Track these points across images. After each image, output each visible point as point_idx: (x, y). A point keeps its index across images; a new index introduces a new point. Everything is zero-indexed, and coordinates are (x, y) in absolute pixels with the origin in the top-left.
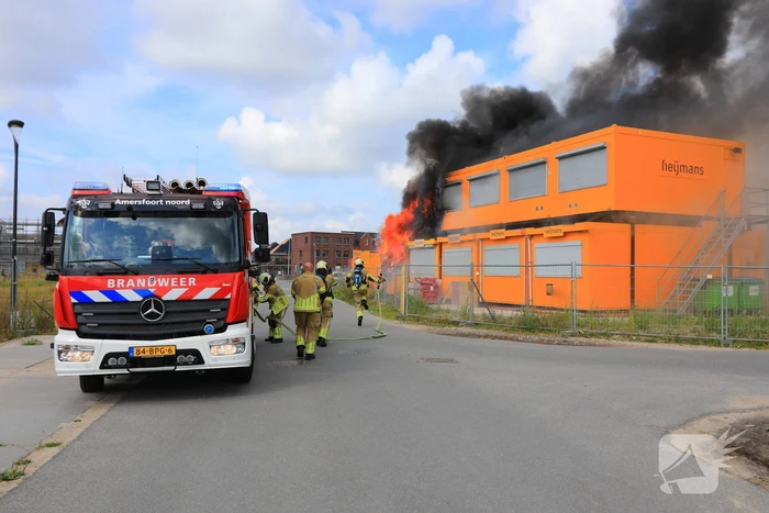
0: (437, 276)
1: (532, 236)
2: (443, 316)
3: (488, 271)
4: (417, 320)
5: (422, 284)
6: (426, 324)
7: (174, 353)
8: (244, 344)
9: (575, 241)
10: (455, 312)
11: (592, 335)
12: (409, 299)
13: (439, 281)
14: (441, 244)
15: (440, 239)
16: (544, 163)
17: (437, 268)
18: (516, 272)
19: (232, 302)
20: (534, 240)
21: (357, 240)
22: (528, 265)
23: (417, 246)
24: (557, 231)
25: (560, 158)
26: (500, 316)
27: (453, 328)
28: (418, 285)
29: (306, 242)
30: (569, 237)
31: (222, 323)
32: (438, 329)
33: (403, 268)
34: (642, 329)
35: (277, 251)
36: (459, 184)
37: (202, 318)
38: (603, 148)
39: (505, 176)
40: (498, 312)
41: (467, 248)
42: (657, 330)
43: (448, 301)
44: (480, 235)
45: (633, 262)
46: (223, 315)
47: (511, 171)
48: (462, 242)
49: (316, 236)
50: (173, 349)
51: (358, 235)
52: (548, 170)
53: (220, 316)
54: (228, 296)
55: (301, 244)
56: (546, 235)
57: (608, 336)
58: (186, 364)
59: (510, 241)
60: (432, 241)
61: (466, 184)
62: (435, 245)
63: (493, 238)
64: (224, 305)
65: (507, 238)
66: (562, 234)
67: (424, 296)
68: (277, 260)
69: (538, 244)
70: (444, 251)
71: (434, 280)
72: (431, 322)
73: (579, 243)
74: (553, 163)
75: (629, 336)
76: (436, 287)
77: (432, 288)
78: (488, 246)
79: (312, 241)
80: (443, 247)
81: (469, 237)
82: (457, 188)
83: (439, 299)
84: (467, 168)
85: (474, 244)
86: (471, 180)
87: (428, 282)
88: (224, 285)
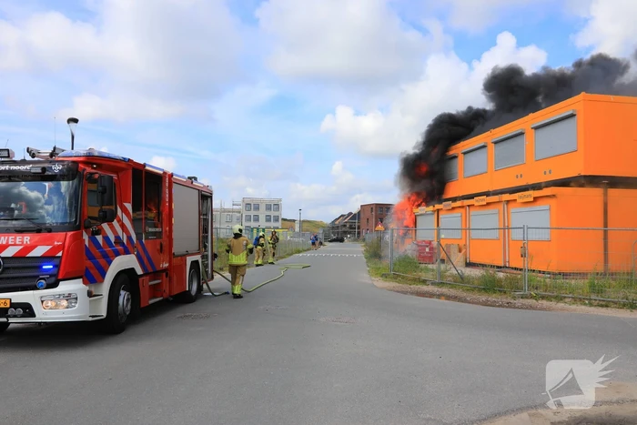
0: (434, 238)
1: (508, 202)
3: (474, 234)
5: (419, 246)
7: (8, 306)
8: (76, 298)
9: (543, 206)
11: (543, 298)
14: (438, 210)
15: (437, 206)
16: (522, 134)
17: (435, 231)
18: (495, 234)
19: (63, 260)
20: (511, 205)
22: (506, 228)
23: (420, 213)
24: (528, 197)
25: (536, 128)
26: (468, 276)
28: (415, 246)
29: (372, 211)
30: (539, 202)
31: (54, 279)
34: (597, 294)
35: (351, 219)
36: (456, 157)
37: (35, 274)
38: (572, 116)
39: (491, 148)
41: (457, 214)
42: (612, 294)
43: (442, 261)
44: (467, 202)
45: (606, 225)
47: (496, 143)
48: (453, 208)
49: (380, 207)
50: (8, 302)
52: (526, 140)
53: (52, 272)
54: (60, 254)
55: (368, 213)
56: (519, 201)
57: (560, 299)
58: (15, 316)
59: (490, 206)
60: (431, 208)
61: (461, 157)
62: (433, 211)
63: (476, 204)
64: (57, 261)
65: (488, 204)
66: (532, 199)
67: (420, 256)
69: (513, 209)
70: (440, 216)
71: (430, 241)
73: (547, 207)
74: (530, 134)
75: (580, 299)
76: (431, 249)
77: (427, 250)
78: (473, 212)
79: (376, 211)
80: (440, 213)
81: (458, 203)
82: (455, 161)
83: (434, 259)
84: (462, 143)
85: (463, 210)
86: (465, 153)
87: (424, 244)
88: (56, 243)
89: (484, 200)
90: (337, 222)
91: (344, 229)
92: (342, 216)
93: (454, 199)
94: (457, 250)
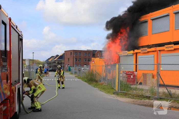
0: (134, 70)
2: (140, 93)
4: (125, 95)
5: (127, 74)
6: (130, 97)
10: (147, 90)
12: (121, 83)
13: (136, 73)
14: (136, 53)
15: (136, 51)
17: (134, 66)
21: (94, 54)
23: (123, 54)
26: (174, 94)
27: (147, 100)
28: (125, 75)
29: (71, 54)
32: (139, 101)
33: (117, 66)
35: (58, 58)
36: (146, 22)
39: (172, 16)
40: (173, 91)
41: (151, 55)
43: (141, 84)
44: (158, 48)
47: (176, 13)
48: (148, 52)
49: (76, 52)
51: (94, 51)
55: (69, 56)
59: (176, 51)
60: (132, 52)
61: (150, 22)
62: (133, 54)
63: (166, 49)
65: (175, 49)
67: (128, 81)
68: (58, 62)
70: (138, 57)
71: (133, 72)
72: (133, 96)
76: (134, 76)
77: (132, 77)
78: (162, 54)
79: (74, 54)
80: (138, 55)
81: (153, 49)
82: (145, 24)
83: (136, 82)
84: (151, 14)
85: (156, 53)
86: (153, 20)
87: (130, 73)
90: (50, 60)
91: (54, 64)
92: (52, 57)
93: (149, 47)
94: (151, 77)
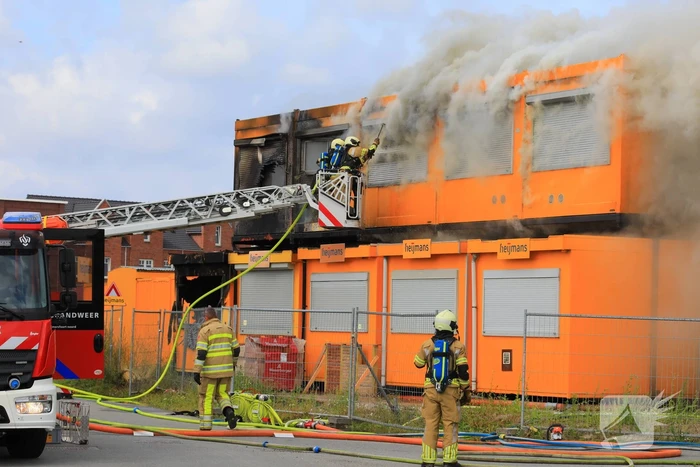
0: (296, 332)
1: (478, 256)
3: (398, 325)
5: (263, 347)
8: (51, 402)
9: (547, 270)
13: (300, 343)
14: (305, 263)
15: (304, 253)
16: (507, 109)
17: (297, 317)
19: (40, 354)
20: (483, 261)
24: (519, 249)
28: (255, 350)
30: (540, 260)
31: (29, 377)
37: (6, 371)
41: (358, 274)
44: (385, 249)
46: (28, 368)
48: (348, 261)
53: (27, 369)
54: (36, 347)
56: (502, 256)
59: (439, 263)
60: (287, 256)
62: (293, 265)
63: (407, 255)
64: (30, 356)
65: (435, 257)
66: (527, 255)
67: (267, 374)
69: (488, 271)
70: (311, 277)
71: (290, 339)
73: (554, 272)
76: (293, 355)
77: (284, 358)
78: (398, 273)
80: (311, 269)
81: (363, 250)
85: (373, 266)
87: (274, 343)
88: (31, 334)
89: (423, 248)
